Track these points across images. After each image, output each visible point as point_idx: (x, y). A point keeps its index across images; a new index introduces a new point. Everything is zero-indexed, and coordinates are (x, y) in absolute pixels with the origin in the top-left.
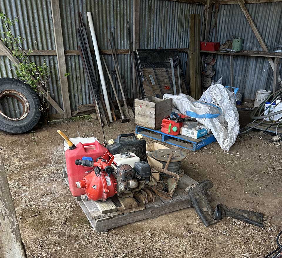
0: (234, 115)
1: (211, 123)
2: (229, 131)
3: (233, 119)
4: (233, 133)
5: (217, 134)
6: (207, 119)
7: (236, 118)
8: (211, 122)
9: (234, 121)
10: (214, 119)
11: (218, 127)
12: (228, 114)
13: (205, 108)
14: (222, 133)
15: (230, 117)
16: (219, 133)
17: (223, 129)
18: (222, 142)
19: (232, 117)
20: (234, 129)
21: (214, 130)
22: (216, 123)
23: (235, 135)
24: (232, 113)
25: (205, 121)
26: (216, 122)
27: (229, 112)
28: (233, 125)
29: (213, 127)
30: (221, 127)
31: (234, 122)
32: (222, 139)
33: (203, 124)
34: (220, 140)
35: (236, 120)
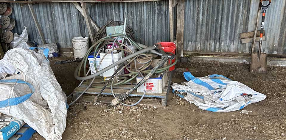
0: (53, 89)
1: (22, 111)
2: (53, 114)
3: (53, 95)
4: (60, 113)
5: (36, 125)
6: (12, 107)
7: (58, 92)
8: (21, 109)
9: (56, 98)
10: (25, 103)
11: (34, 113)
12: (44, 90)
13: (6, 90)
14: (43, 121)
15: (49, 94)
16: (39, 122)
17: (43, 114)
18: (47, 133)
19: (52, 92)
20: (60, 108)
21: (29, 121)
22: (30, 109)
23: (63, 116)
24: (50, 87)
25: (10, 111)
26: (29, 106)
27: (45, 86)
28: (56, 104)
29: (26, 117)
30: (39, 112)
31: (56, 100)
32: (46, 130)
33: (9, 114)
34: (43, 131)
35: (58, 95)
